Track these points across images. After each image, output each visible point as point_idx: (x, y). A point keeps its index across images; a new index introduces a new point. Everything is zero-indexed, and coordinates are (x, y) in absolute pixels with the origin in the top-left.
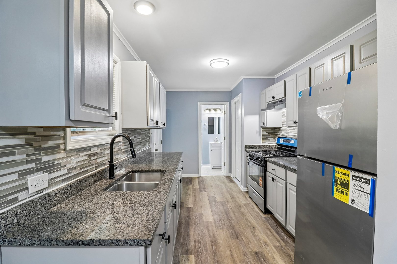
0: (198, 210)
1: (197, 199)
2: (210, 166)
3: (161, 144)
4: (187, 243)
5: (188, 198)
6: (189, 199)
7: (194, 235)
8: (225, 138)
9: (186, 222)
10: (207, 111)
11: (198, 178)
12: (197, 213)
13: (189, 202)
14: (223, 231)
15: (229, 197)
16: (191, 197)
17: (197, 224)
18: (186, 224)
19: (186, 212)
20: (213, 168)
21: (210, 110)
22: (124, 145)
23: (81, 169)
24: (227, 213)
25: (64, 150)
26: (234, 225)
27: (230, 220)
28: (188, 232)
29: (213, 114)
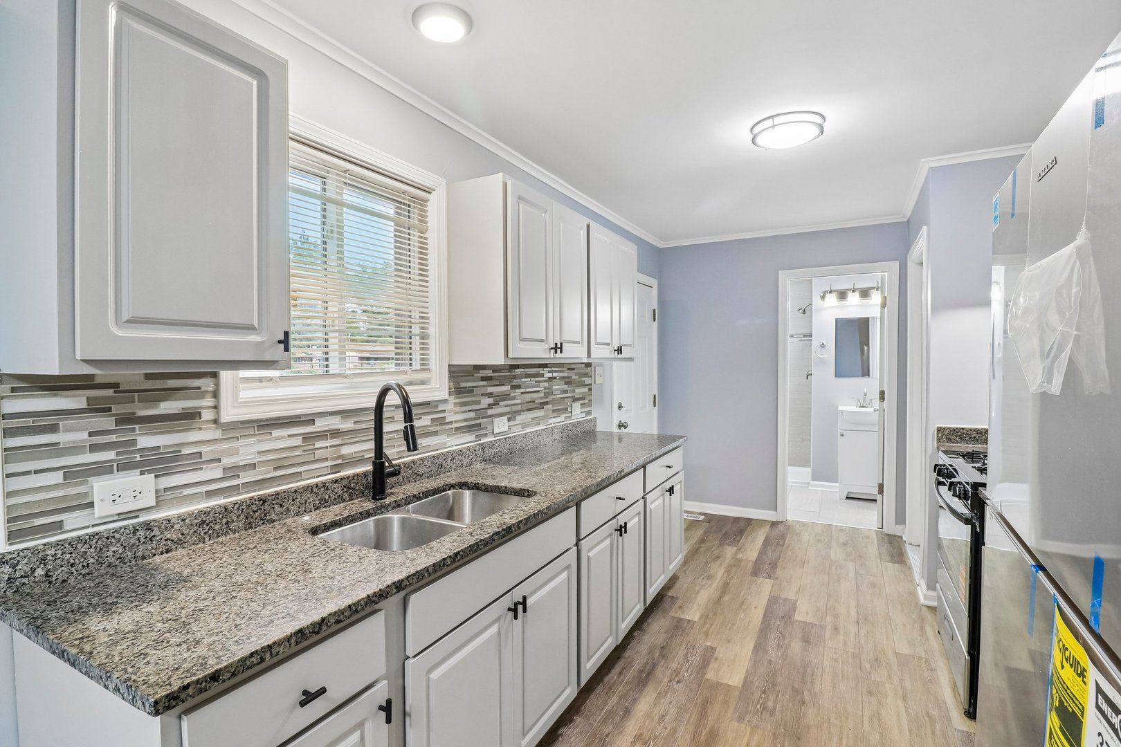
0: (710, 633)
1: (726, 598)
2: (835, 490)
3: (655, 406)
4: (607, 736)
5: (697, 588)
6: (698, 592)
7: (648, 715)
8: (882, 396)
9: (646, 664)
10: (832, 299)
11: (774, 524)
12: (698, 645)
13: (694, 603)
14: (752, 734)
15: (853, 611)
16: (710, 586)
17: (678, 682)
18: (641, 672)
19: (665, 633)
20: (847, 498)
21: (842, 295)
22: (459, 409)
23: (276, 469)
24: (809, 671)
25: (216, 421)
26: (809, 727)
27: (804, 703)
28: (635, 701)
29: (854, 307)
